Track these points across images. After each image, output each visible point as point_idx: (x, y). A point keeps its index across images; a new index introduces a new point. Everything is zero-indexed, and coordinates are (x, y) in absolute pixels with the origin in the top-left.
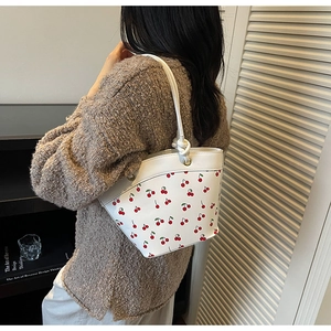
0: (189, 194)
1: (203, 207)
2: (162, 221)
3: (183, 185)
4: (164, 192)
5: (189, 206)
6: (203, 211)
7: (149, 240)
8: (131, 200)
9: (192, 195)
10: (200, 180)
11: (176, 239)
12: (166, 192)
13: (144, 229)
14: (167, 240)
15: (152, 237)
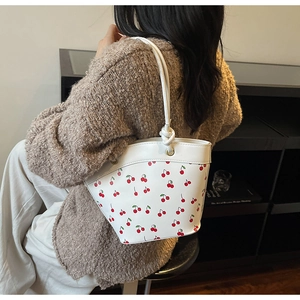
0: (169, 185)
1: (183, 201)
2: (140, 209)
3: (163, 175)
4: (144, 180)
5: (168, 198)
6: (183, 205)
7: (125, 226)
8: (112, 183)
9: (172, 186)
10: (182, 172)
11: (153, 229)
12: (146, 181)
13: (121, 214)
14: (143, 229)
15: (128, 224)
